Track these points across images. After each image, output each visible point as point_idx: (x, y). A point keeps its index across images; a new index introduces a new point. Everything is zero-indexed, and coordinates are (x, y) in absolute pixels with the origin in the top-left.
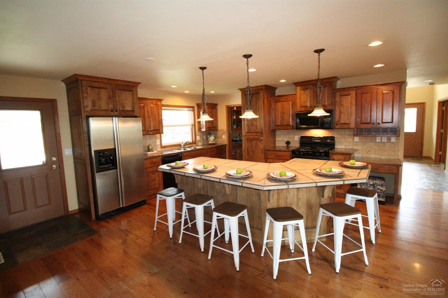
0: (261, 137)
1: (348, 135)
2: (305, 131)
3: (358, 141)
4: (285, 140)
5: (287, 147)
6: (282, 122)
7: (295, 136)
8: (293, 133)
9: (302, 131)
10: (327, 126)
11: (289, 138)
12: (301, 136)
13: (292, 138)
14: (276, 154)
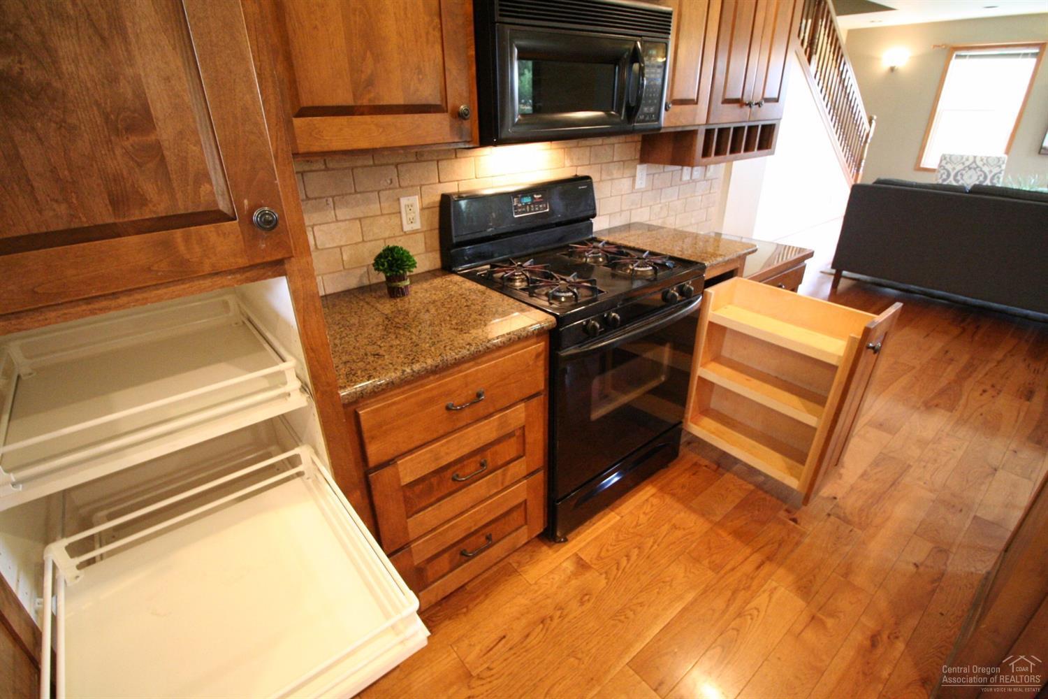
1: (622, 163)
2: (456, 157)
3: (643, 186)
4: (335, 245)
5: (395, 292)
6: (364, 77)
7: (404, 201)
8: (386, 180)
9: (443, 160)
10: (648, 114)
11: (360, 219)
12: (438, 198)
13: (382, 215)
14: (449, 394)
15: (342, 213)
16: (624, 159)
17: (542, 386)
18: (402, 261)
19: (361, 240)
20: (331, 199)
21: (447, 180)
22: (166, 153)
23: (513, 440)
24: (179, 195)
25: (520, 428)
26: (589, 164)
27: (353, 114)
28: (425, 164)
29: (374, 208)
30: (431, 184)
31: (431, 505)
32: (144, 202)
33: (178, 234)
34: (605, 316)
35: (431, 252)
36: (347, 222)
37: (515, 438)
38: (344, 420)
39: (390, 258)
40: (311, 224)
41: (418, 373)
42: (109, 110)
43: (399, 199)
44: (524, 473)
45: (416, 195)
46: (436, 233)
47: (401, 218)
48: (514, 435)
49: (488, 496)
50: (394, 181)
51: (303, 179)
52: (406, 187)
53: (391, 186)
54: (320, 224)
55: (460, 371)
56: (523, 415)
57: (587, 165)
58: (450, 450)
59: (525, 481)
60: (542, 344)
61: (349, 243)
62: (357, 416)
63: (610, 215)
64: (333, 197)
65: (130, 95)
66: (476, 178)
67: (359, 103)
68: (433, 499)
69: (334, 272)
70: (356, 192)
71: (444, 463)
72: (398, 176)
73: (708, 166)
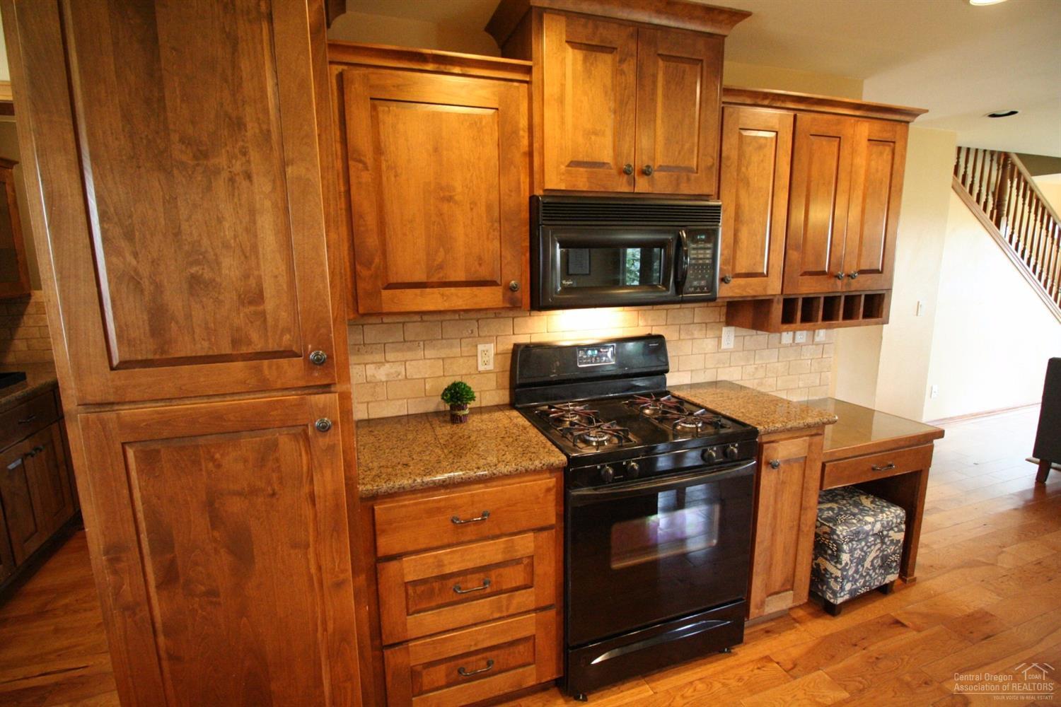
0: (321, 399)
1: (704, 325)
2: (530, 315)
3: (731, 346)
4: (420, 377)
5: (455, 419)
6: (436, 263)
7: (481, 347)
8: (467, 331)
9: (518, 317)
10: (698, 287)
11: (443, 359)
12: (511, 347)
13: (462, 356)
14: (455, 507)
15: (430, 353)
16: (707, 321)
17: (553, 520)
18: (461, 394)
19: (442, 374)
20: (422, 343)
21: (521, 333)
22: (268, 316)
23: (520, 568)
24: (270, 341)
25: (529, 557)
26: (666, 325)
27: (426, 287)
28: (502, 320)
29: (456, 351)
30: (506, 335)
31: (432, 609)
32: (249, 343)
33: (266, 362)
34: (624, 464)
35: (502, 389)
36: (433, 360)
37: (522, 565)
38: (359, 510)
39: (453, 391)
40: (404, 359)
41: (427, 484)
42: (241, 293)
43: (477, 346)
44: (533, 607)
45: (491, 343)
46: (508, 374)
47: (477, 360)
48: (522, 563)
49: (491, 618)
50: (474, 331)
51: (403, 327)
52: (485, 337)
53: (472, 335)
54: (411, 360)
55: (470, 491)
56: (532, 545)
57: (663, 325)
58: (454, 561)
59: (534, 615)
60: (554, 479)
61: (432, 376)
62: (373, 510)
63: (692, 371)
64: (424, 341)
65: (254, 285)
66: (548, 332)
67: (431, 280)
68: (433, 604)
69: (417, 398)
70: (442, 339)
71: (448, 570)
72: (478, 328)
73: (817, 331)
